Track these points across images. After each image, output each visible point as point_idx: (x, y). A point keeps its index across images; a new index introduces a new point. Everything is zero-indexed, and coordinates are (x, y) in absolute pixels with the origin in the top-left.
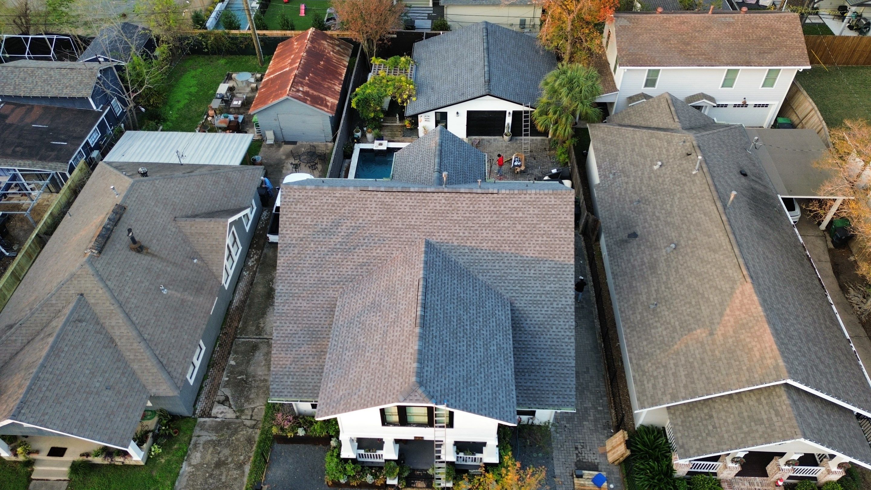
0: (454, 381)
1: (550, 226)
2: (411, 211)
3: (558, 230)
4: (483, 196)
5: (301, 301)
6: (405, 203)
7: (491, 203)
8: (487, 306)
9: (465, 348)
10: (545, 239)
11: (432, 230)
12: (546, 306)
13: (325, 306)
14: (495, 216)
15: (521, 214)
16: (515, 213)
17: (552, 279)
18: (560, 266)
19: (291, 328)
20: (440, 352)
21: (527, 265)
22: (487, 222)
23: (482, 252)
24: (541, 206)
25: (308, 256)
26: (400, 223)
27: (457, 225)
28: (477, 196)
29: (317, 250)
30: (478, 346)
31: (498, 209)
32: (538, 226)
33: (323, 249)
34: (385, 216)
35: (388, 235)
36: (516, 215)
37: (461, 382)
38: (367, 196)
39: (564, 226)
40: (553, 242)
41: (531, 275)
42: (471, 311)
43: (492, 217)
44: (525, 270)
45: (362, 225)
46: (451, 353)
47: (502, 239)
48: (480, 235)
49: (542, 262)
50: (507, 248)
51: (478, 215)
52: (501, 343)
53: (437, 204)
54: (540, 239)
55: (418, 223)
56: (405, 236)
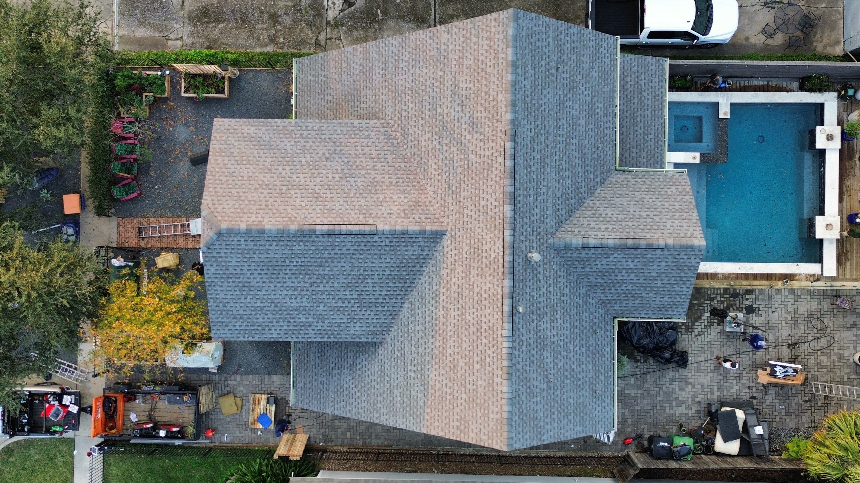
0: (239, 272)
1: (462, 407)
2: (481, 208)
3: (458, 417)
4: (500, 313)
5: (381, 73)
6: (490, 199)
7: (491, 325)
8: (363, 312)
9: (289, 284)
10: (449, 397)
11: (458, 240)
12: (378, 387)
13: (377, 105)
14: (475, 331)
15: (477, 367)
16: (479, 359)
17: (406, 399)
18: (418, 413)
19: (356, 67)
20: (272, 255)
21: (419, 369)
22: (468, 318)
23: (433, 308)
24: (486, 398)
25: (427, 71)
26: (466, 194)
27: (464, 275)
28: (500, 305)
29: (434, 81)
30: (298, 300)
31: (484, 334)
32: (463, 389)
33: (435, 90)
34: (475, 171)
35: (452, 178)
36: (476, 360)
37: (241, 280)
38: (499, 141)
39: (462, 427)
40: (445, 408)
41: (409, 372)
42: (347, 292)
43: (473, 325)
44: (414, 366)
45: (463, 139)
46: (277, 268)
47: (448, 337)
48: (452, 307)
49: (422, 388)
50: (438, 344)
51: (476, 306)
52: (313, 328)
53: (489, 246)
54: (449, 391)
55: (466, 219)
56: (451, 201)
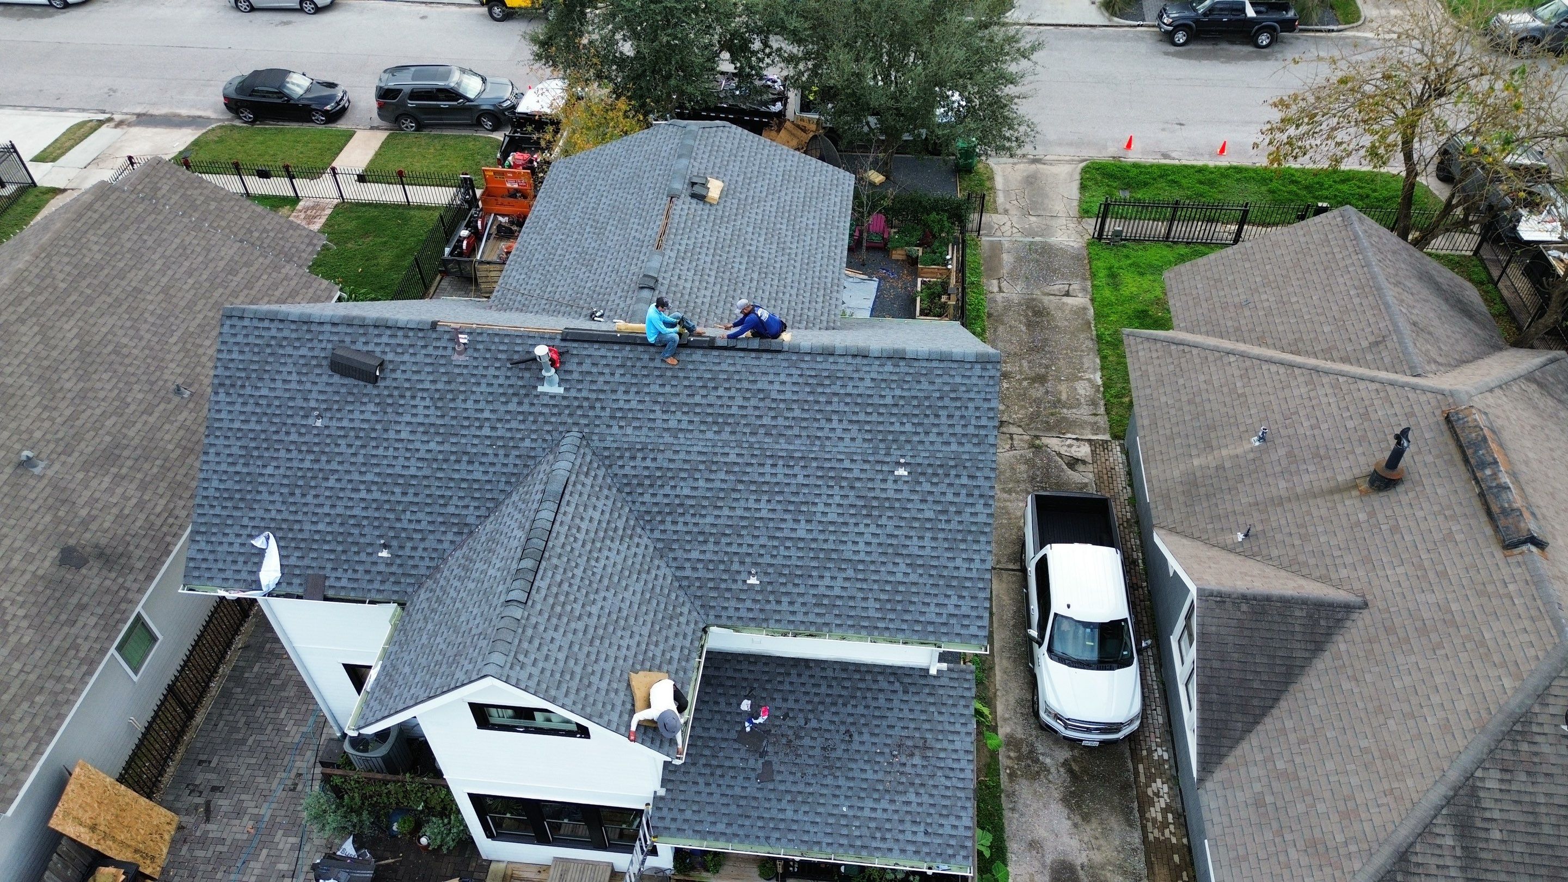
30: (579, 215)
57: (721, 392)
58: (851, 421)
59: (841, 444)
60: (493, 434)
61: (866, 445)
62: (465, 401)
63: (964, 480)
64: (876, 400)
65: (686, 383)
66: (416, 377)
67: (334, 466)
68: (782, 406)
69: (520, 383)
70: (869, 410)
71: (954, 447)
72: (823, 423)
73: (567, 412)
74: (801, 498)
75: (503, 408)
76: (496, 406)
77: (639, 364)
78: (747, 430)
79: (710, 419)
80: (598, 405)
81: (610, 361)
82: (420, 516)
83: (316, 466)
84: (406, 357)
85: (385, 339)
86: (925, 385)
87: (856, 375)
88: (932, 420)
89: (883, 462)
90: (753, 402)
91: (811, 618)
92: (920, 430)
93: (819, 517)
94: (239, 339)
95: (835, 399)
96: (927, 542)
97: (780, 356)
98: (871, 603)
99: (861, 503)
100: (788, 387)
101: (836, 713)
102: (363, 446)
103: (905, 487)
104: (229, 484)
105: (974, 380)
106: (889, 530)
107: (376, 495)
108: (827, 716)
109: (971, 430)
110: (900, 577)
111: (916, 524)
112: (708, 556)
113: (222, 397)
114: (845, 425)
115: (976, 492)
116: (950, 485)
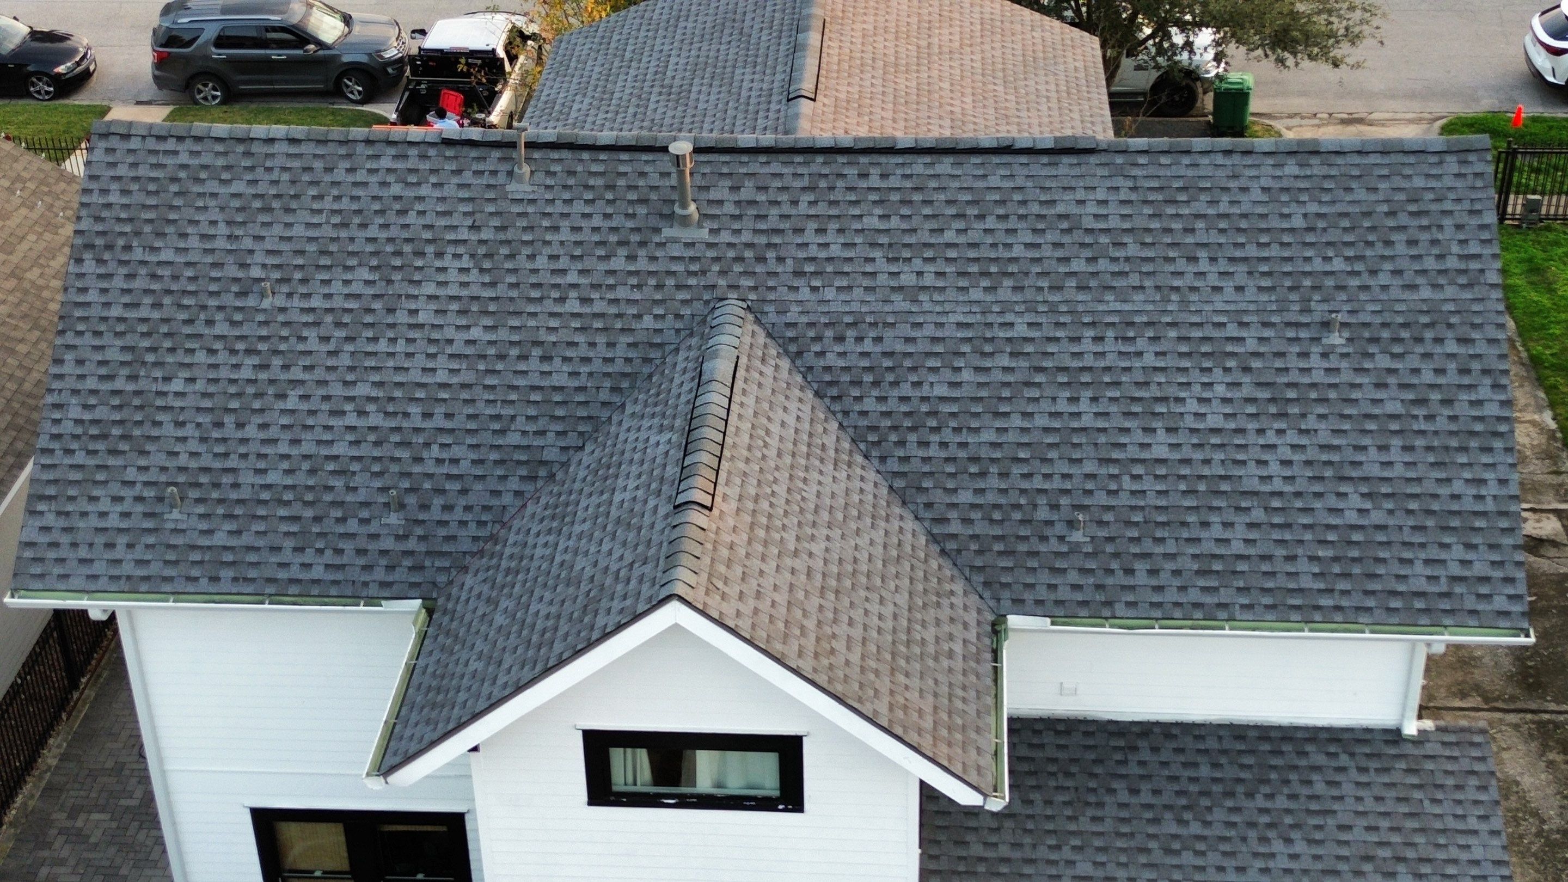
46: (716, 34)
57: (990, 223)
58: (1232, 260)
59: (1217, 297)
60: (586, 310)
61: (1264, 297)
62: (532, 257)
63: (1451, 347)
64: (1275, 223)
65: (927, 211)
66: (443, 222)
67: (296, 373)
68: (1104, 239)
69: (630, 224)
70: (1264, 239)
71: (1426, 293)
72: (1181, 265)
73: (716, 268)
74: (1155, 391)
75: (603, 266)
76: (588, 263)
77: (840, 184)
78: (1045, 283)
79: (974, 268)
80: (771, 254)
81: (788, 181)
82: (457, 452)
83: (263, 376)
84: (424, 191)
85: (386, 163)
86: (1361, 195)
87: (1232, 184)
88: (1380, 250)
89: (1297, 325)
90: (1050, 237)
91: (1194, 595)
92: (1359, 267)
93: (1190, 422)
94: (122, 171)
95: (1200, 225)
96: (1395, 455)
97: (1093, 159)
98: (1303, 566)
99: (1264, 394)
100: (1112, 209)
101: (1236, 810)
102: (350, 339)
103: (1344, 364)
104: (102, 413)
105: (1448, 182)
106: (1324, 437)
107: (375, 419)
108: (1219, 815)
109: (1452, 263)
110: (1351, 517)
111: (1372, 426)
112: (991, 498)
113: (89, 266)
114: (1223, 266)
115: (1476, 366)
116: (1427, 356)
